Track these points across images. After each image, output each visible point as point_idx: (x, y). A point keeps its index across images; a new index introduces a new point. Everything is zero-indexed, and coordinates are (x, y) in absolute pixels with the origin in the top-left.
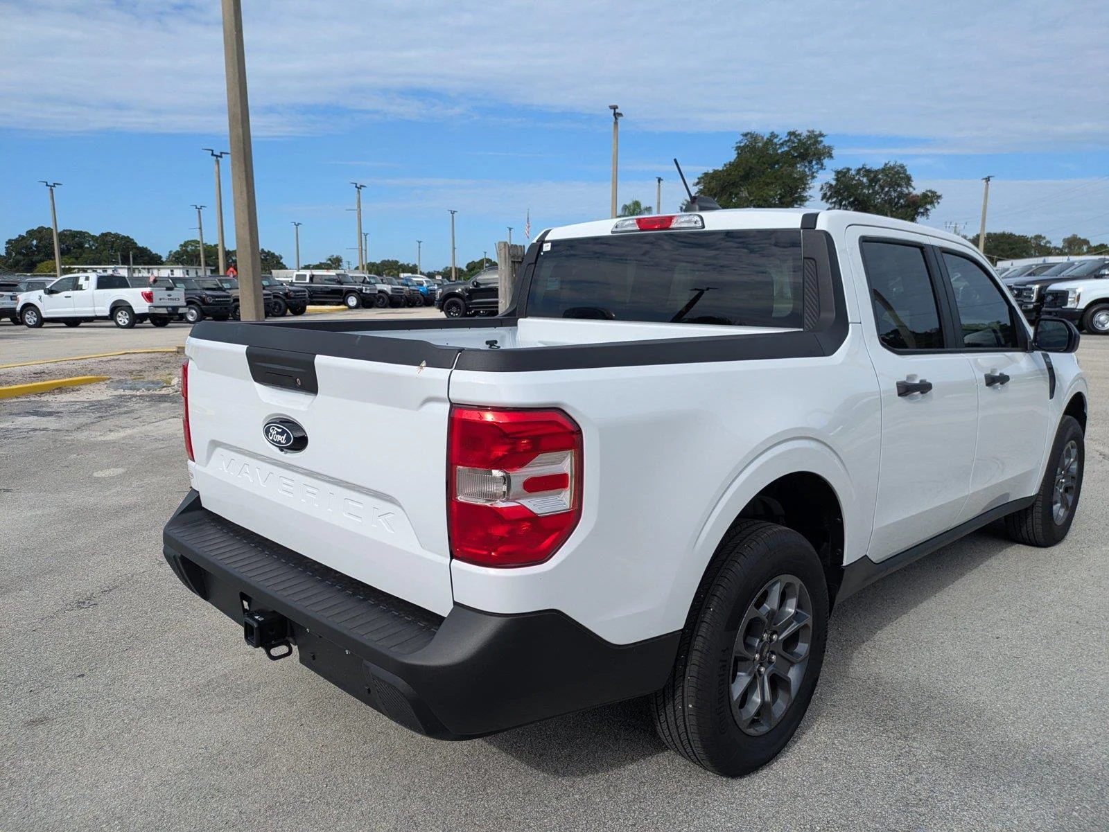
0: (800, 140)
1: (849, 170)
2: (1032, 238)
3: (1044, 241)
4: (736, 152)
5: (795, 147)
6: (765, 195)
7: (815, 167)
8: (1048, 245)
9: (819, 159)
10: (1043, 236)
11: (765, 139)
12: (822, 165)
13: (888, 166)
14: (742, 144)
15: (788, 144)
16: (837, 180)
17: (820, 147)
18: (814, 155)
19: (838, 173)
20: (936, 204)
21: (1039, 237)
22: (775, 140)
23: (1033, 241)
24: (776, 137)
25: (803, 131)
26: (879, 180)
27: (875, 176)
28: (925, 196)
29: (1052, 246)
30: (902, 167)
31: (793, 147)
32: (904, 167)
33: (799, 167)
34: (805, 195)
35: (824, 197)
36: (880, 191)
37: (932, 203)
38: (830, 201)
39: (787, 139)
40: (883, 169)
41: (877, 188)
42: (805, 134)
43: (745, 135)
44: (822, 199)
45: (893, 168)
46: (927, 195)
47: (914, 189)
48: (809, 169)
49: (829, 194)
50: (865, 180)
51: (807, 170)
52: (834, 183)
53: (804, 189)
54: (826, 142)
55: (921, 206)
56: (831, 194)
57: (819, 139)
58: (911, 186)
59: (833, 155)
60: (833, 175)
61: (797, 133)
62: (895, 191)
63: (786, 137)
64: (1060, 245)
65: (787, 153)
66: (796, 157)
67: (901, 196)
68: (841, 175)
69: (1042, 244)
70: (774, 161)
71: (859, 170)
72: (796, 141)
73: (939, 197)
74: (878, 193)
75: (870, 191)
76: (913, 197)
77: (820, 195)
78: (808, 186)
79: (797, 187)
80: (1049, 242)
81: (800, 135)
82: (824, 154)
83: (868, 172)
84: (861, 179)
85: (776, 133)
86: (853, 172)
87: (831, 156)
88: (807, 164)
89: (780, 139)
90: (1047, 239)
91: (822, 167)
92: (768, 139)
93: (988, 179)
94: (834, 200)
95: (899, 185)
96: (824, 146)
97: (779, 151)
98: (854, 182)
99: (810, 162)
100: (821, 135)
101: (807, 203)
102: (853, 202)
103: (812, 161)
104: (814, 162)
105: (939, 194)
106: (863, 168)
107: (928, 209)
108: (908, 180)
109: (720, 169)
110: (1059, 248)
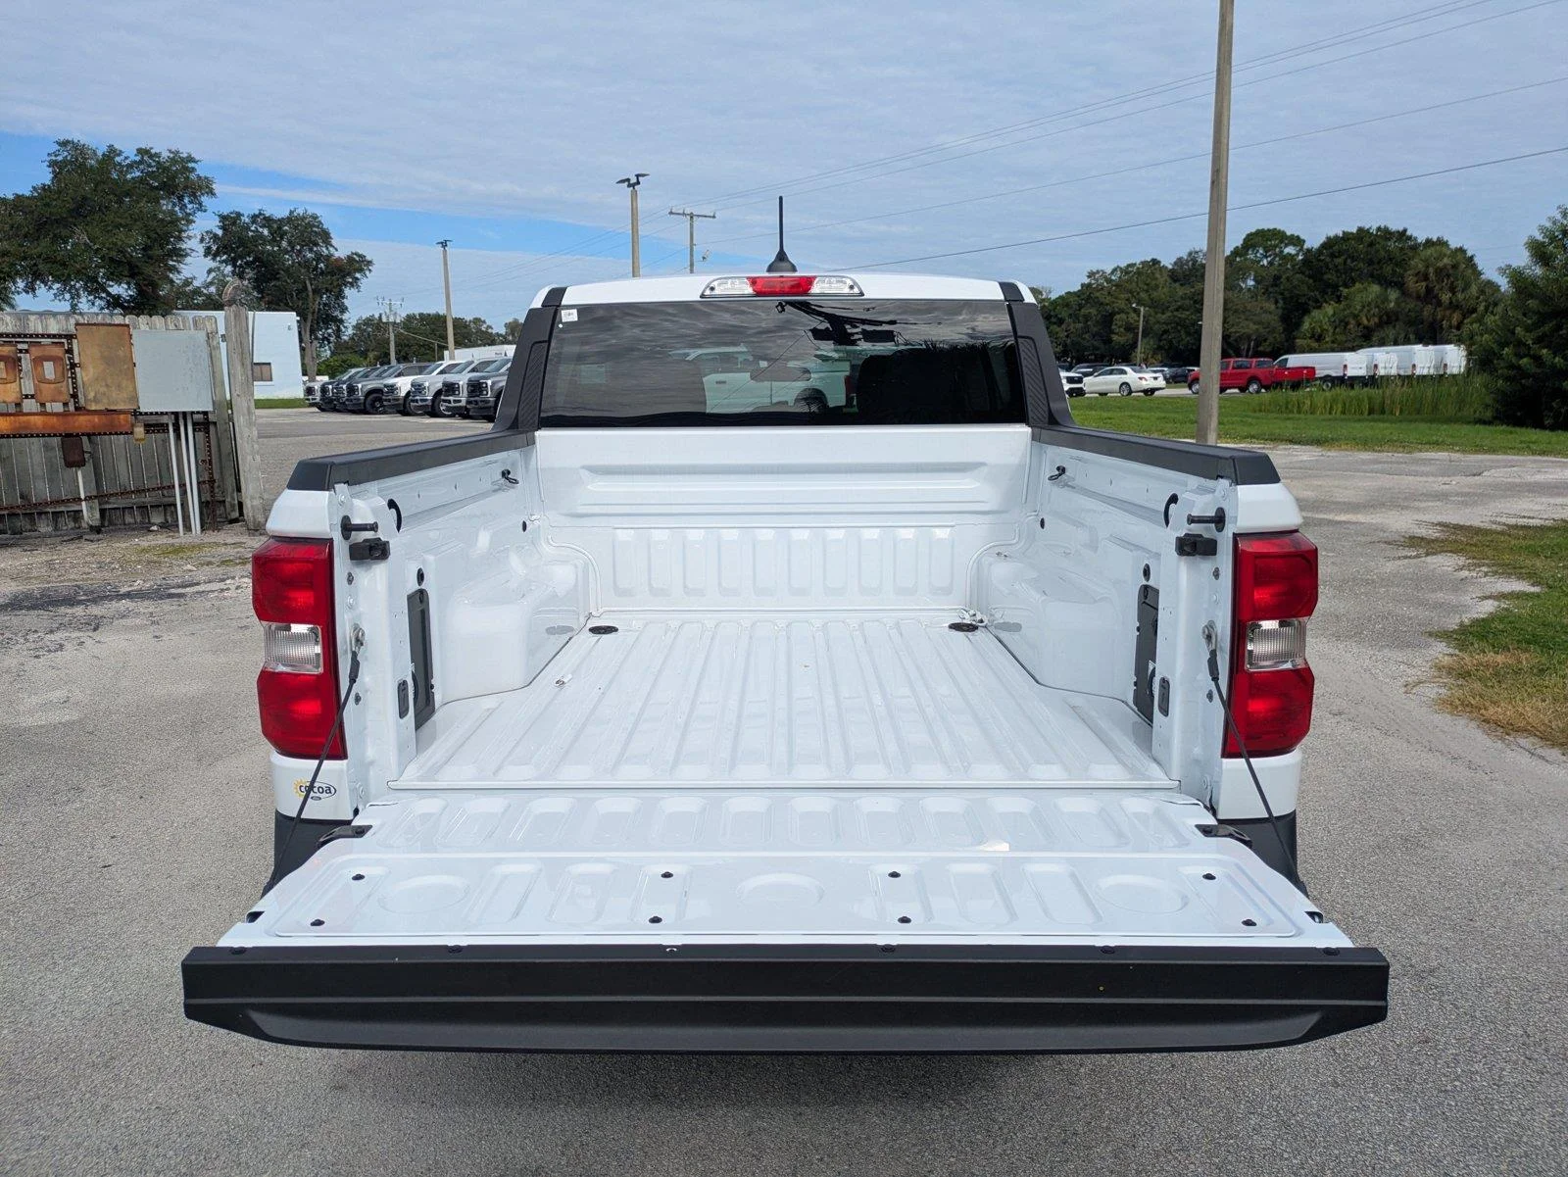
0: (158, 162)
1: (239, 215)
2: (470, 321)
3: (485, 326)
4: (51, 169)
5: (153, 172)
6: (120, 243)
7: (190, 206)
8: (490, 330)
9: (194, 195)
10: (483, 319)
11: (100, 153)
12: (200, 204)
13: (295, 214)
14: (60, 158)
15: (142, 167)
16: (223, 228)
17: (193, 176)
18: (186, 188)
19: (223, 218)
20: (367, 273)
21: (477, 321)
22: (118, 159)
23: (472, 325)
24: (119, 155)
25: (162, 148)
26: (286, 233)
27: (280, 228)
28: (350, 259)
29: (494, 332)
30: (314, 217)
31: (148, 173)
32: (317, 217)
33: (166, 205)
34: (183, 247)
35: (208, 252)
36: (289, 249)
37: (361, 270)
38: (218, 259)
39: (138, 158)
40: (288, 218)
41: (284, 244)
42: (165, 155)
43: (64, 144)
44: (205, 256)
45: (303, 218)
46: (354, 259)
47: (337, 250)
48: (181, 209)
49: (214, 248)
50: (266, 232)
51: (177, 209)
52: (220, 233)
53: (180, 239)
54: (201, 171)
55: (349, 274)
56: (218, 248)
57: (190, 165)
58: (331, 246)
59: (216, 191)
60: (217, 222)
61: (153, 151)
62: (311, 250)
63: (136, 155)
64: (503, 331)
65: (141, 180)
66: (156, 188)
67: (319, 257)
68: (229, 221)
69: (484, 329)
70: (123, 191)
71: (254, 218)
72: (153, 164)
73: (370, 263)
74: (287, 252)
75: (275, 249)
76: (336, 260)
77: (201, 249)
78: (184, 235)
79: (168, 235)
80: (490, 327)
81: (157, 155)
82: (200, 188)
83: (268, 221)
84: (261, 230)
85: (117, 146)
86: (246, 219)
87: (211, 193)
88: (176, 201)
89: (126, 158)
90: (488, 323)
91: (201, 208)
92: (104, 155)
93: (444, 244)
94: (224, 257)
95: (316, 245)
96: (199, 177)
97: (129, 176)
98: (251, 234)
99: (181, 198)
100: (191, 159)
101: (188, 260)
102: (253, 262)
103: (182, 196)
104: (186, 200)
105: (368, 258)
106: (260, 214)
107: (357, 279)
108: (326, 236)
109: (28, 194)
110: (501, 335)
